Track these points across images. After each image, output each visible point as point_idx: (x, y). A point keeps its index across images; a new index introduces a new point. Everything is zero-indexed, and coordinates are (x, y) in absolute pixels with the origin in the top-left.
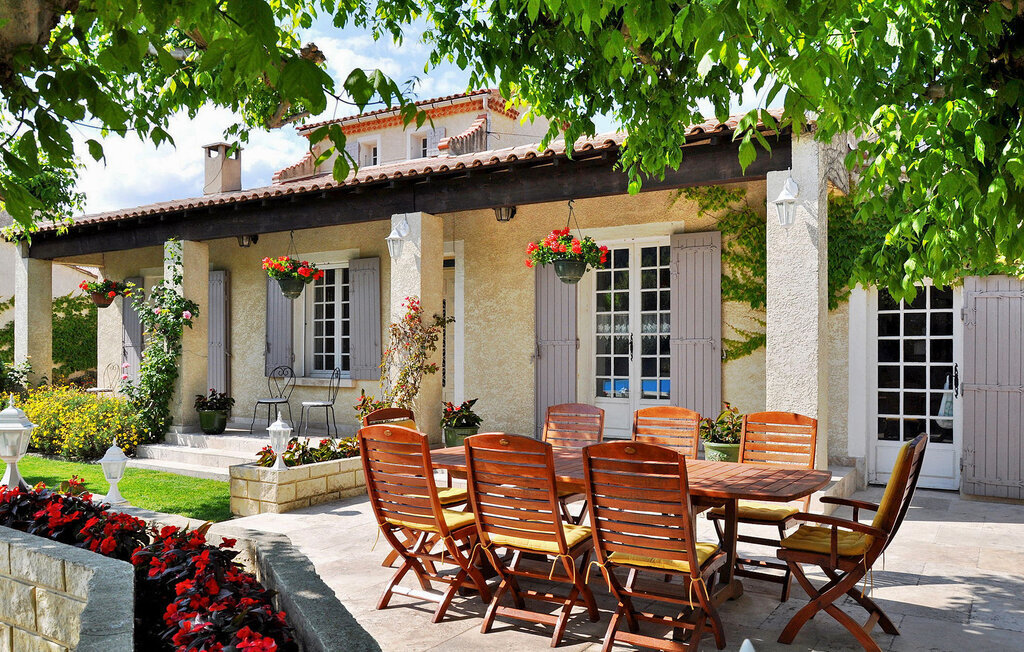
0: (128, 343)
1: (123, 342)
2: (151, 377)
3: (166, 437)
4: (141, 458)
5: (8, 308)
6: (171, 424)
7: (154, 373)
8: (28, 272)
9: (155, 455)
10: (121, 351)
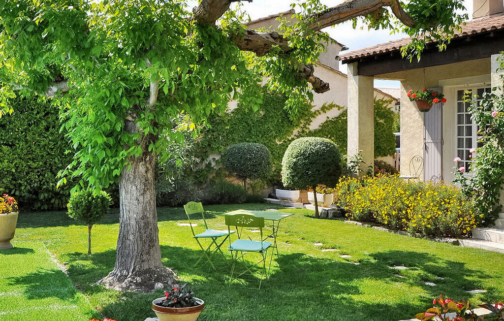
0: (429, 140)
1: (425, 139)
2: (487, 170)
3: (496, 222)
4: (477, 239)
5: (320, 113)
6: (501, 211)
7: (489, 167)
8: (359, 87)
9: (493, 237)
10: (422, 145)
